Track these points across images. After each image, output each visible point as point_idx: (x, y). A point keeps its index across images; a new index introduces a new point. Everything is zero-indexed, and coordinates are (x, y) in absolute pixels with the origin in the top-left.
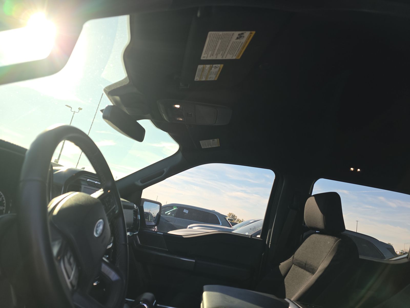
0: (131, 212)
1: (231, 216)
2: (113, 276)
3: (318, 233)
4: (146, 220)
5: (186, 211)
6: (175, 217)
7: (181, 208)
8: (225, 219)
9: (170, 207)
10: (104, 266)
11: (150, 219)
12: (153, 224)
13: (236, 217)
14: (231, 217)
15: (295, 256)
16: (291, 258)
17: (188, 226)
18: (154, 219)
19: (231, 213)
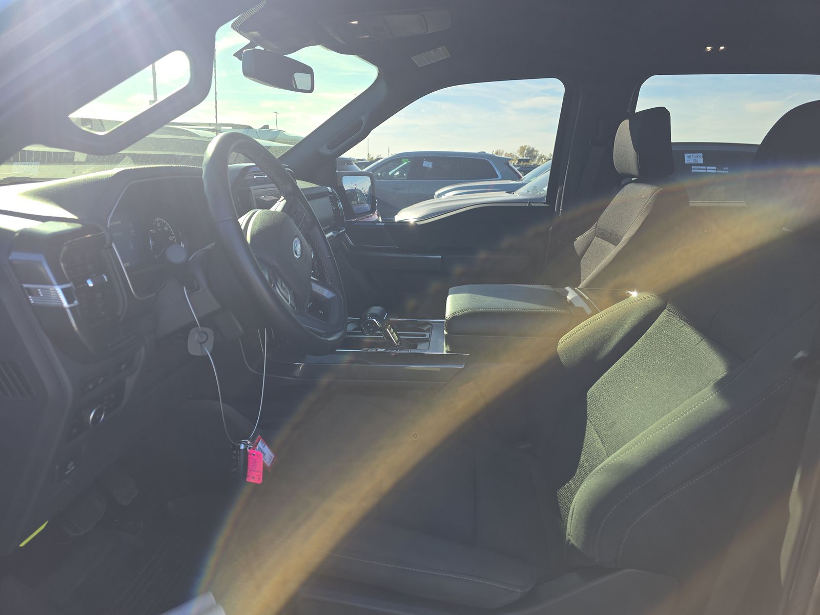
0: (326, 200)
1: (526, 151)
2: (326, 293)
3: (634, 181)
4: (353, 202)
5: (427, 164)
6: (409, 178)
7: (416, 159)
8: (508, 164)
9: (396, 160)
10: (313, 285)
11: (360, 200)
12: (367, 206)
13: (537, 151)
14: (525, 153)
15: (598, 223)
16: (594, 227)
17: (437, 193)
18: (366, 197)
19: (524, 146)
